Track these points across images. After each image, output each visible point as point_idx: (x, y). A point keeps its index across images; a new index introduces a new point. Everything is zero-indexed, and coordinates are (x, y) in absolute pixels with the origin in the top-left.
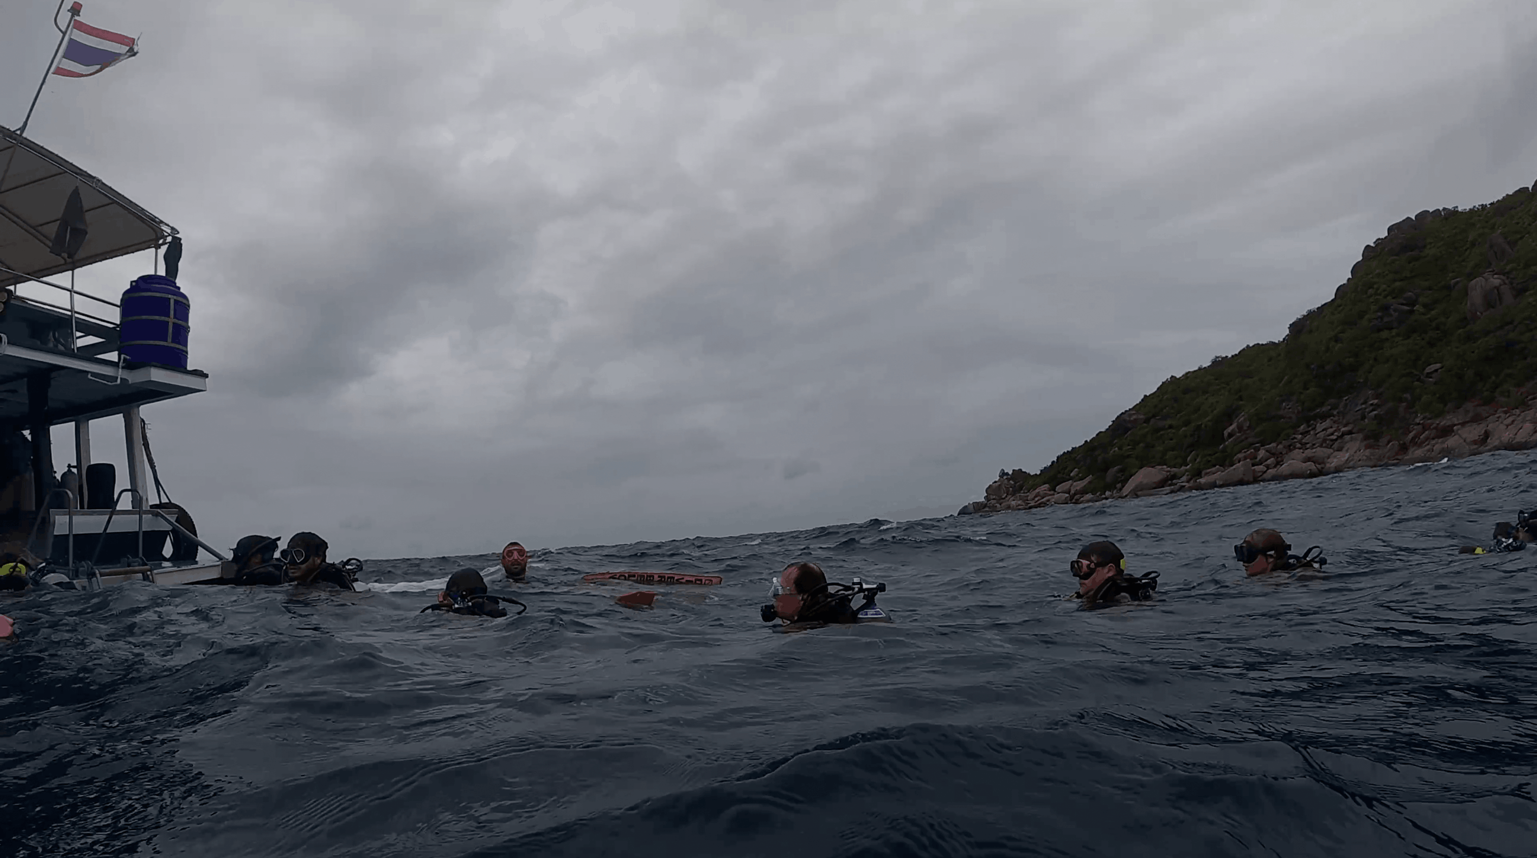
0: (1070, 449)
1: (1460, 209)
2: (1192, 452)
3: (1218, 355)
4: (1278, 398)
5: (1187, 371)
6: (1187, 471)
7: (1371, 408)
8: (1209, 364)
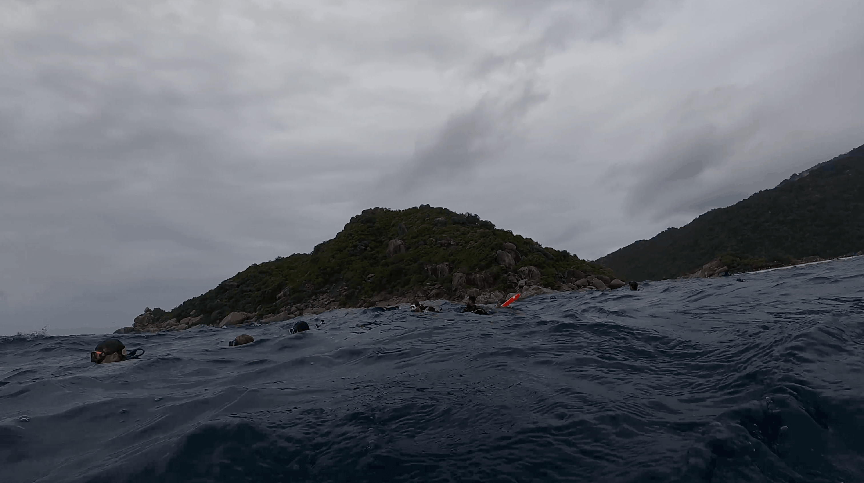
0: (192, 298)
1: (391, 210)
2: (259, 305)
3: (279, 256)
4: (304, 282)
5: (263, 262)
6: (255, 315)
7: (344, 291)
8: (275, 260)
